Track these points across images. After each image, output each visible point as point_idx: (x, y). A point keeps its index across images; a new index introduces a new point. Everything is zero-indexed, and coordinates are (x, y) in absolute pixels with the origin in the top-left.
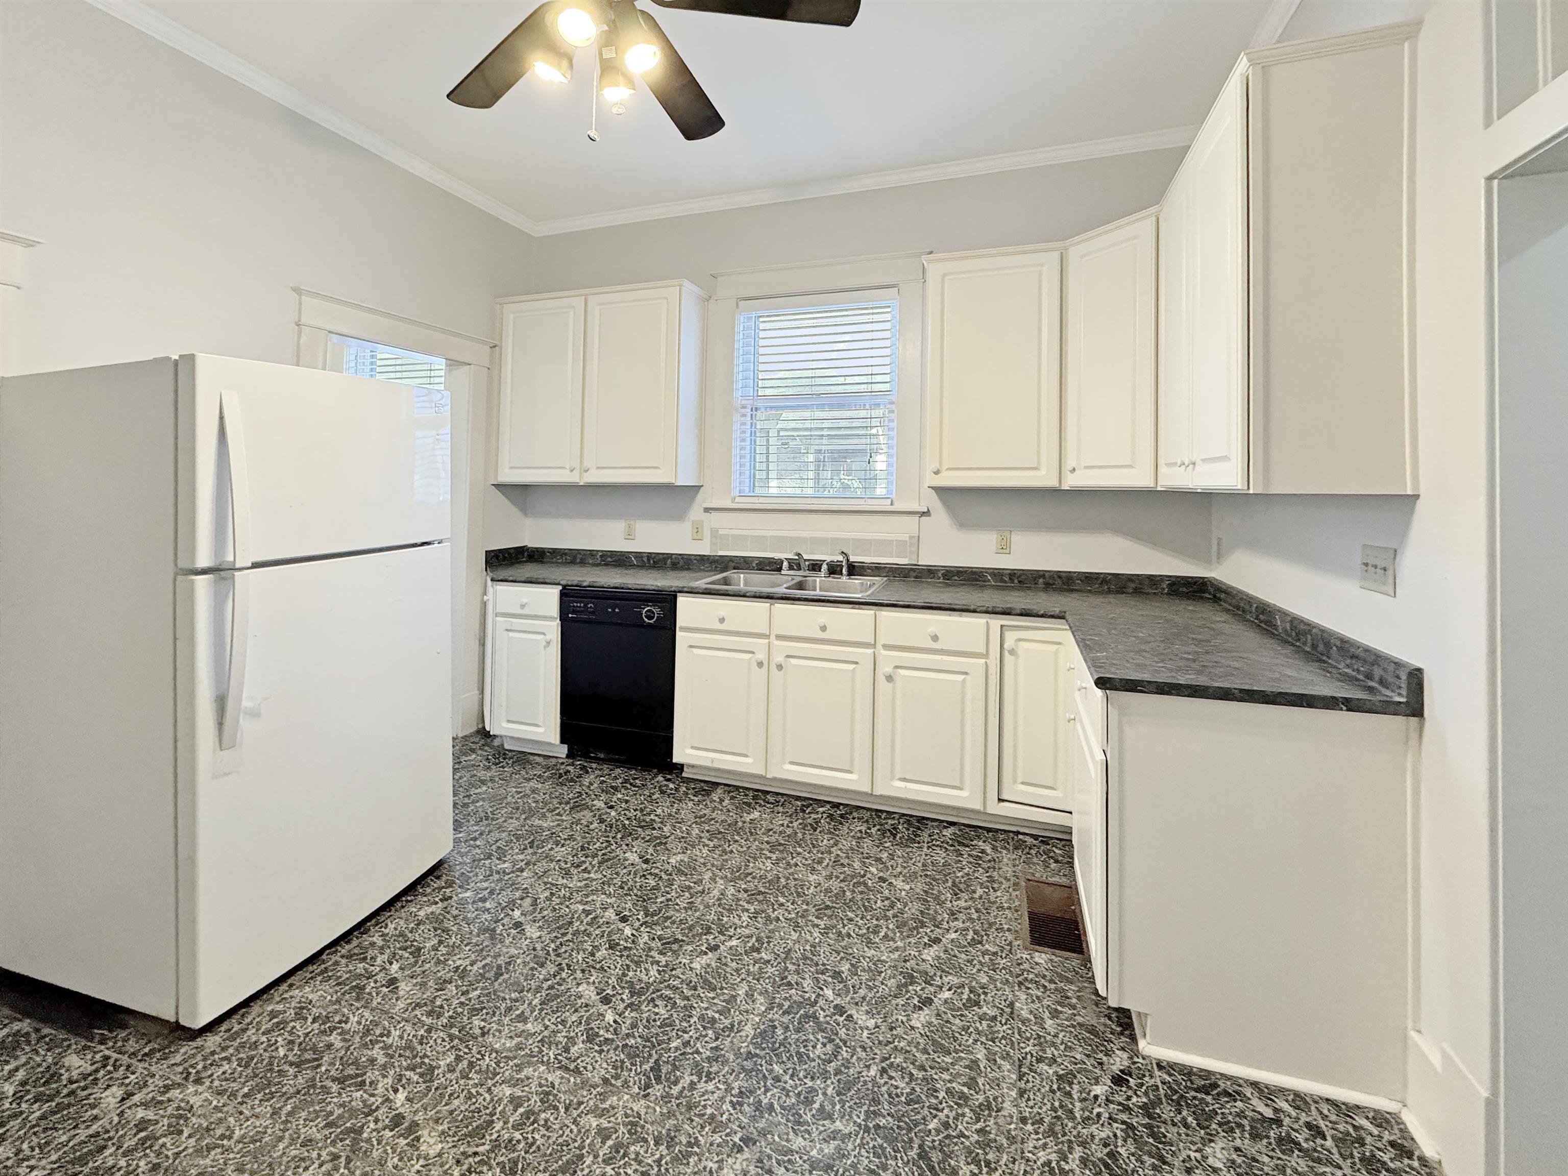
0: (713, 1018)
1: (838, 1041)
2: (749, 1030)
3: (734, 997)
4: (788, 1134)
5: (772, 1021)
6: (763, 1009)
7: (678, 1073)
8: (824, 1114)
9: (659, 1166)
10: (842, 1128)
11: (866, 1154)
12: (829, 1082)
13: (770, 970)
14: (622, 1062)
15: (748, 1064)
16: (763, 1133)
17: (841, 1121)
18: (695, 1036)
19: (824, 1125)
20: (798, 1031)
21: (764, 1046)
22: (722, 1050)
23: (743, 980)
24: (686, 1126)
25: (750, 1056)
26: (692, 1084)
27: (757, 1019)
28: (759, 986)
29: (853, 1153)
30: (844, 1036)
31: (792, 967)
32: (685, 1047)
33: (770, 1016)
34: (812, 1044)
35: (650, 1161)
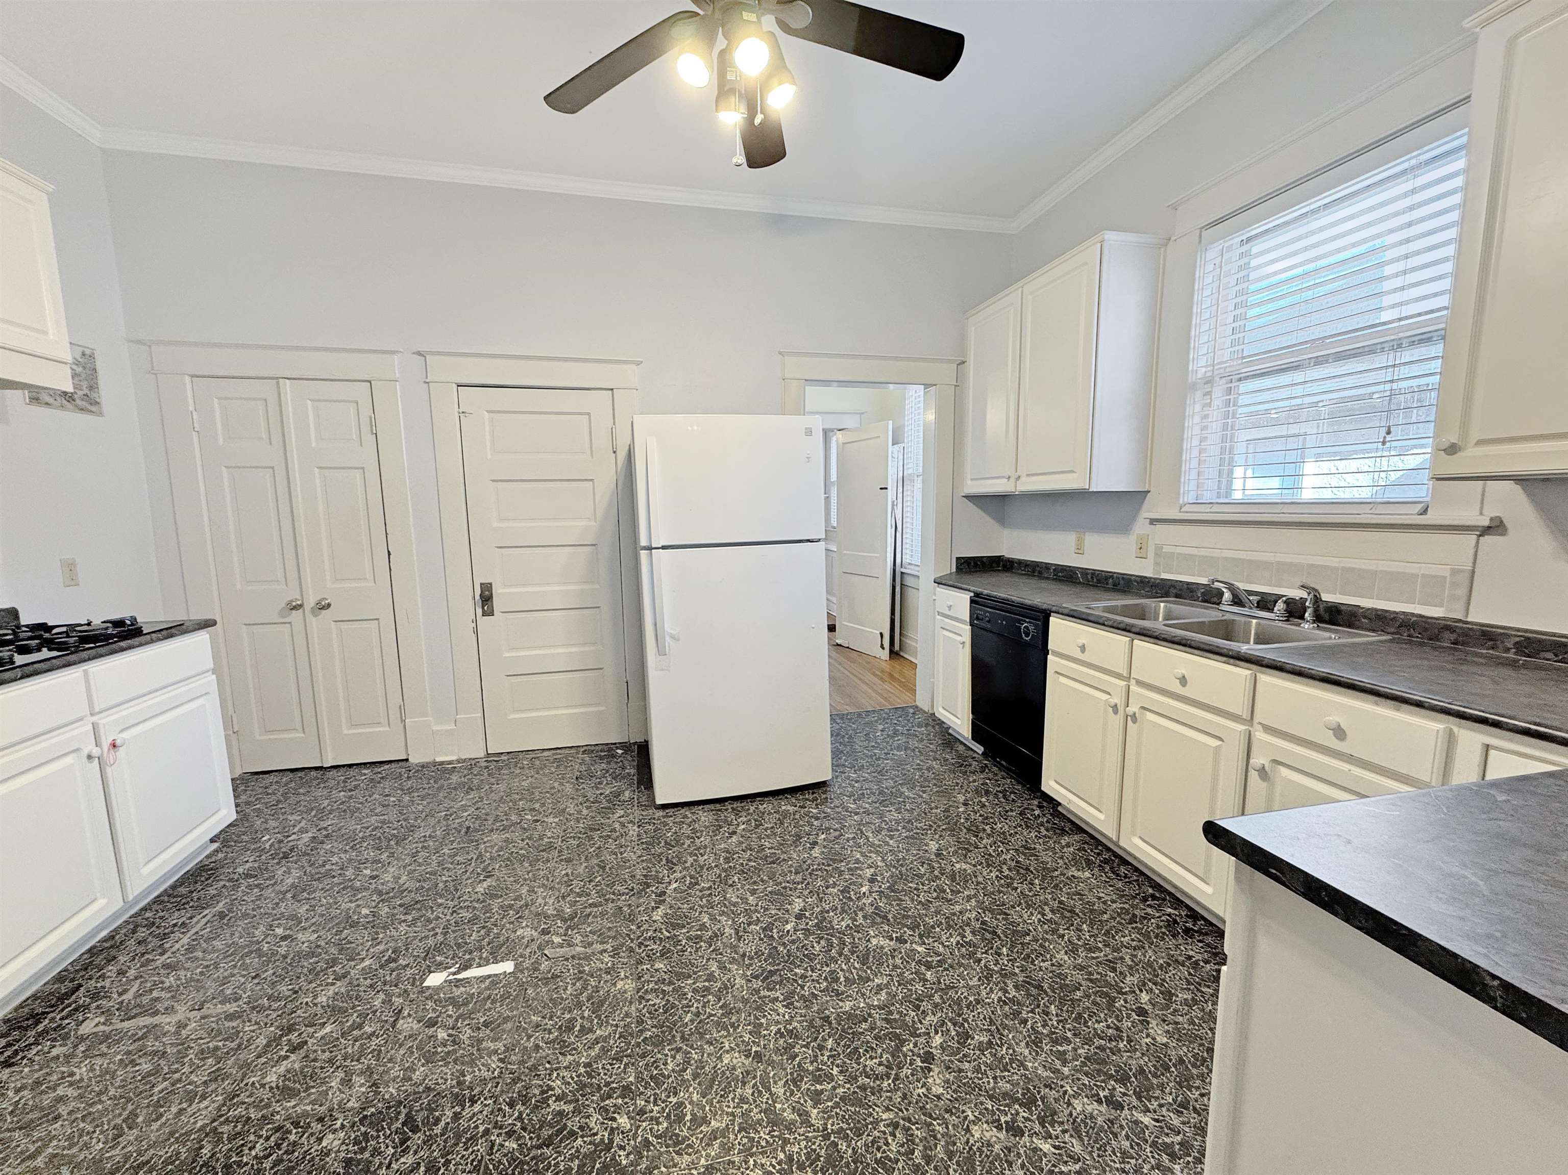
0: (839, 978)
1: (894, 1072)
2: (847, 1006)
3: (869, 979)
4: (780, 1079)
5: (870, 1015)
6: (876, 1003)
7: (778, 987)
8: (817, 1098)
9: (708, 1018)
10: (813, 1116)
11: (803, 1146)
12: (847, 1086)
13: (919, 987)
14: (763, 954)
15: (818, 1022)
16: (771, 1063)
17: (818, 1113)
18: (814, 977)
19: (806, 1101)
20: (877, 1038)
21: (843, 1023)
22: (817, 999)
23: (890, 975)
24: (743, 1015)
25: (826, 1019)
26: (776, 999)
27: (862, 1005)
28: (894, 989)
29: (797, 1135)
30: (902, 1075)
31: (937, 998)
32: (801, 978)
33: (873, 1012)
34: (873, 1054)
35: (708, 1011)
